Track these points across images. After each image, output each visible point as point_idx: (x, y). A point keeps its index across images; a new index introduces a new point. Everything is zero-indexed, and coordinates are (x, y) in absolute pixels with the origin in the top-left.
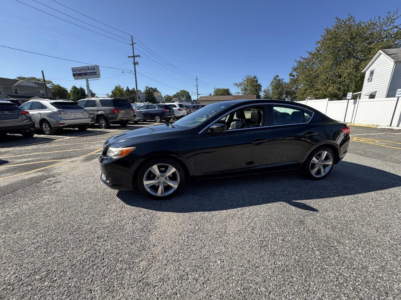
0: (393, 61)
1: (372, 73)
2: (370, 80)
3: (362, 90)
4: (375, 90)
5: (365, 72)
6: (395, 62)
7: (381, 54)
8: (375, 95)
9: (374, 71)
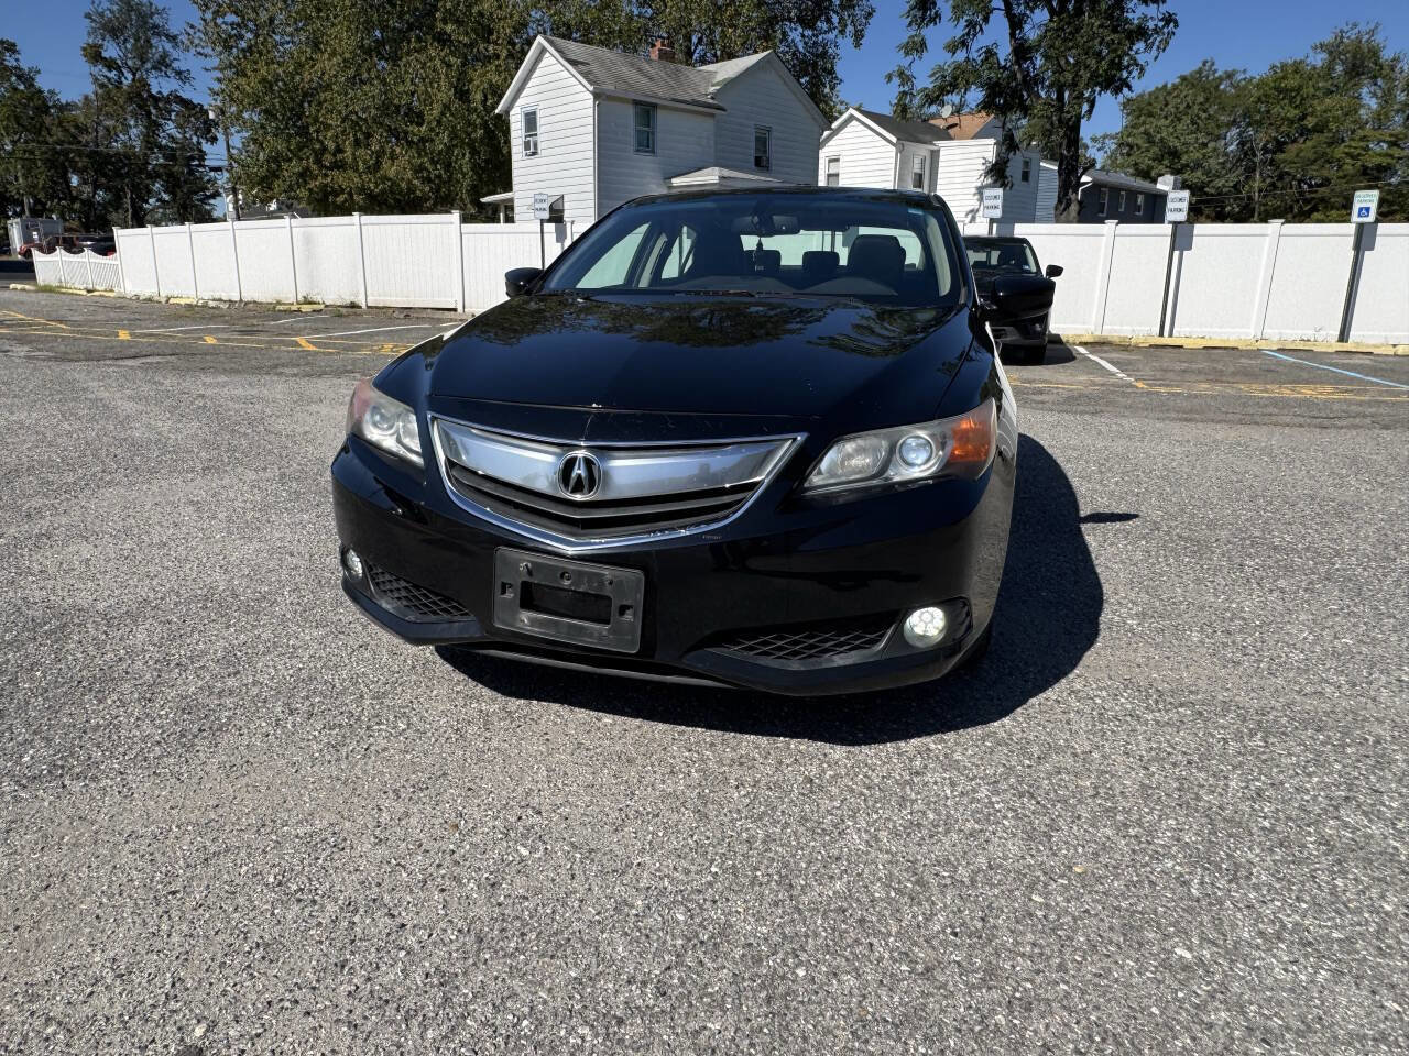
0: (591, 88)
1: (531, 120)
2: (532, 149)
3: (515, 188)
4: (559, 192)
5: (507, 112)
6: (597, 95)
7: (543, 50)
8: (562, 211)
9: (534, 113)
